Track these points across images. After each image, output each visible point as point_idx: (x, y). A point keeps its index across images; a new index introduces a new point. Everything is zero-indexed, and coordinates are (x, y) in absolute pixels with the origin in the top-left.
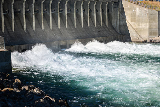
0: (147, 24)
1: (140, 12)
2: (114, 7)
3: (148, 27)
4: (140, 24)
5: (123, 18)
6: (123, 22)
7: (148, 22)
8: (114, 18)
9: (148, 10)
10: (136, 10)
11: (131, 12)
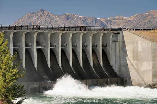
0: (150, 63)
1: (142, 46)
2: (113, 41)
3: (151, 66)
4: (143, 63)
5: (123, 56)
6: (123, 61)
7: (151, 61)
8: (113, 55)
9: (151, 44)
10: (138, 43)
11: (133, 47)
